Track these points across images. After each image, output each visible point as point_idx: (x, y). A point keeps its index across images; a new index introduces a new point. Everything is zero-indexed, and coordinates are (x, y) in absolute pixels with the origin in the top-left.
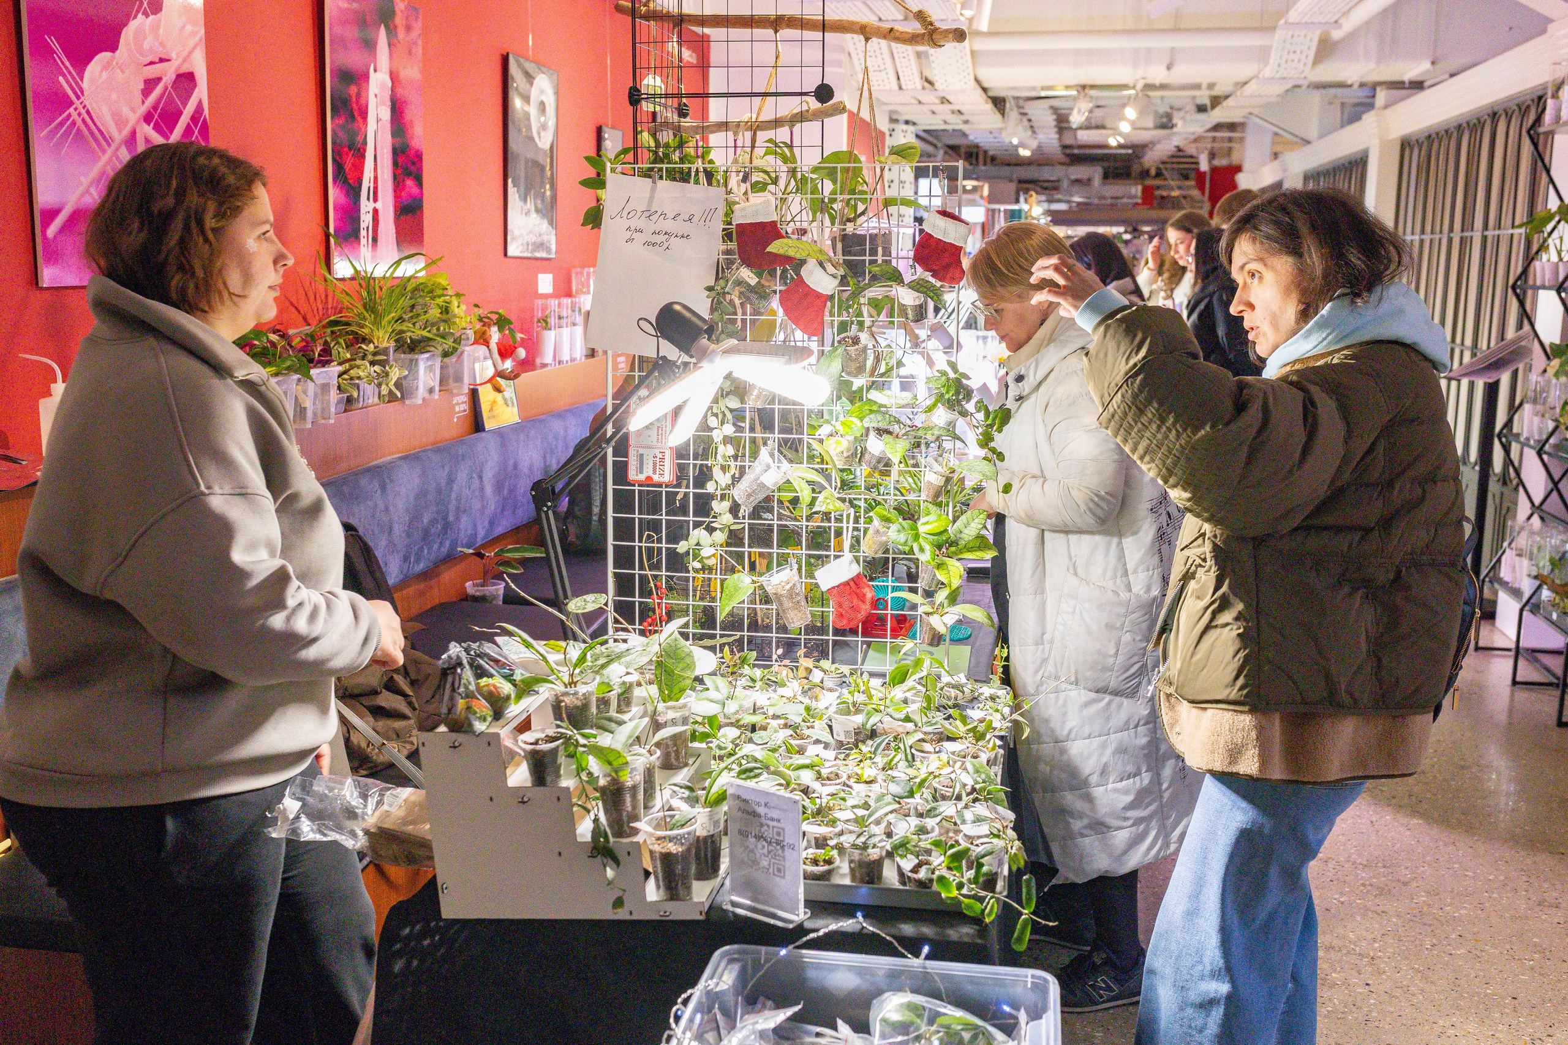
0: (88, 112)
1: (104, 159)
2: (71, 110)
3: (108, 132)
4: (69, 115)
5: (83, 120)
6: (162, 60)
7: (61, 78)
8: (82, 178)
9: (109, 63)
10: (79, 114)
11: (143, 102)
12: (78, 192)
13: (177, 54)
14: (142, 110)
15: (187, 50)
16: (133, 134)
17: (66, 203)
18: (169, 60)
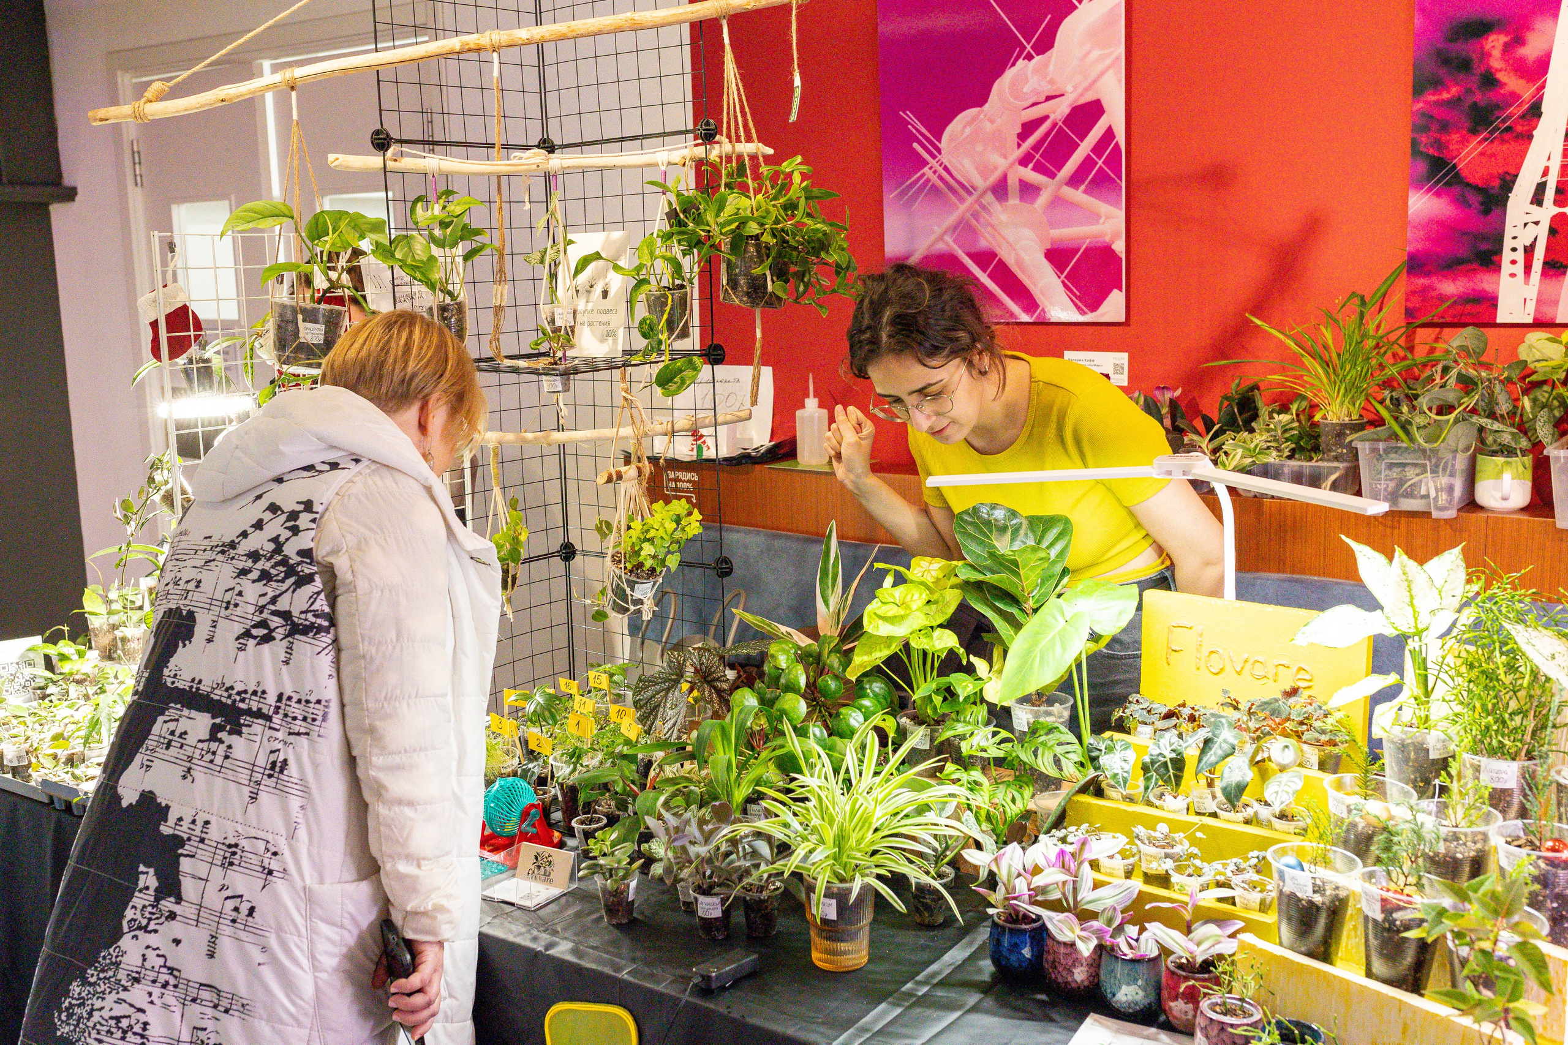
0: (946, 169)
1: (962, 208)
2: (926, 169)
3: (969, 181)
4: (923, 175)
5: (941, 178)
6: (1049, 98)
7: (915, 145)
8: (936, 228)
9: (974, 119)
10: (935, 172)
11: (1019, 146)
12: (933, 238)
13: (1075, 87)
14: (1019, 153)
15: (1090, 80)
16: (1004, 178)
17: (915, 251)
18: (1063, 95)
